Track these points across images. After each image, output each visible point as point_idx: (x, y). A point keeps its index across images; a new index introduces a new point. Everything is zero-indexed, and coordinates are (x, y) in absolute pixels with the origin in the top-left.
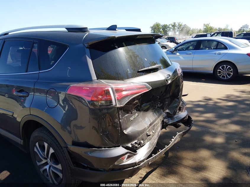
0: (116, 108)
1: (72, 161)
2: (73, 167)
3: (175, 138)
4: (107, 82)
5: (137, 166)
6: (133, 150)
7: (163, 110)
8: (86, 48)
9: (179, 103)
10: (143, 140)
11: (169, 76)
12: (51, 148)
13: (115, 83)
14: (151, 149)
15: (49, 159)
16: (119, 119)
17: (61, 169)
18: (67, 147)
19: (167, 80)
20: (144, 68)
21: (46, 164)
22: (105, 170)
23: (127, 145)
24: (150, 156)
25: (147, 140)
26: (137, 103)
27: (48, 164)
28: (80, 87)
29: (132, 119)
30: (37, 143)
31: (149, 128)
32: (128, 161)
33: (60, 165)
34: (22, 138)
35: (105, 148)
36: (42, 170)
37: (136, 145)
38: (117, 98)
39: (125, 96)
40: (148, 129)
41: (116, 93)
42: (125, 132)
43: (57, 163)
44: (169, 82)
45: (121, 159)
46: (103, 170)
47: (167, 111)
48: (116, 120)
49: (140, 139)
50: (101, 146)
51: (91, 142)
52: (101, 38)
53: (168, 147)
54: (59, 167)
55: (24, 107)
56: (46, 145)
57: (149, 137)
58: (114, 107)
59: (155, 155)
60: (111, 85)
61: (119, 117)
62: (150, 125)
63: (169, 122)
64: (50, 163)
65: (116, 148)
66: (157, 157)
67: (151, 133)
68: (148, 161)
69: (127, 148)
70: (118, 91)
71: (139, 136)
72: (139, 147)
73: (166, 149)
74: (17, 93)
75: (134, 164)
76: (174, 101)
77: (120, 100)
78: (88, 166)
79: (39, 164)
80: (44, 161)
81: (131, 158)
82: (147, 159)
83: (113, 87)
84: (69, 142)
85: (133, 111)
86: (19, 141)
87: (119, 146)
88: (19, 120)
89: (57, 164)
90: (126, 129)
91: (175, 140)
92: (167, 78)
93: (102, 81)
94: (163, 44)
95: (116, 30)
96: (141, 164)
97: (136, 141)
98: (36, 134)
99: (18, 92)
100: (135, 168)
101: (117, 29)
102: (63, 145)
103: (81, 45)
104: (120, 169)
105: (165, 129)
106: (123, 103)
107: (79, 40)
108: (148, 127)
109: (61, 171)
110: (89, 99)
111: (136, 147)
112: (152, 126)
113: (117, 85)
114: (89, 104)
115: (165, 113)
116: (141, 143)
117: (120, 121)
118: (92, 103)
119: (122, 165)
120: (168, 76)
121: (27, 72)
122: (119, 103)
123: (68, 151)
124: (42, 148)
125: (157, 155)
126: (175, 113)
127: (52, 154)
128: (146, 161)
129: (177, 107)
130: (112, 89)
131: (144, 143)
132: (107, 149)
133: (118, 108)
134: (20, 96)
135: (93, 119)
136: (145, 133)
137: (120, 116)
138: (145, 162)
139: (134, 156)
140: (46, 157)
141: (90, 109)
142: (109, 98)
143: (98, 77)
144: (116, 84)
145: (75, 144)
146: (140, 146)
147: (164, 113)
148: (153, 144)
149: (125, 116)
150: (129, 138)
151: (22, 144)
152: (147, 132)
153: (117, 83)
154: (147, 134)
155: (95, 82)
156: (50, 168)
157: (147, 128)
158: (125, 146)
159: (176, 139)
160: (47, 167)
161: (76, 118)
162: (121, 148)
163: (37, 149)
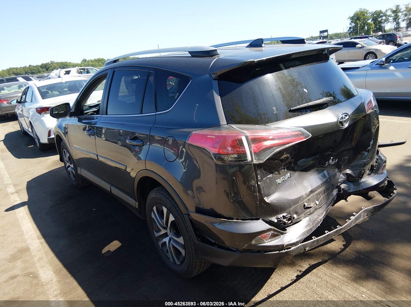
0: (253, 166)
1: (195, 233)
2: (197, 242)
3: (358, 215)
4: (240, 129)
5: (285, 250)
6: (281, 228)
7: (338, 169)
8: (214, 80)
9: (372, 158)
10: (296, 213)
11: (346, 116)
12: (171, 214)
13: (253, 129)
14: (311, 228)
15: (168, 229)
16: (257, 181)
17: (183, 244)
18: (189, 215)
19: (341, 123)
20: (310, 101)
21: (166, 235)
22: (237, 251)
23: (270, 219)
24: (309, 238)
25: (305, 215)
26: (287, 158)
27: (168, 236)
28: (204, 135)
29: (279, 181)
30: (155, 207)
31: (309, 197)
32: (271, 241)
33: (182, 238)
34: (137, 200)
35: (238, 220)
36: (160, 243)
37: (285, 220)
38: (254, 150)
39: (266, 148)
40: (307, 199)
41: (253, 144)
42: (267, 200)
43: (178, 234)
44: (346, 125)
45: (260, 237)
46: (235, 250)
47: (348, 171)
48: (253, 182)
49: (291, 212)
50: (232, 217)
51: (219, 211)
52: (233, 64)
53: (341, 229)
54: (181, 240)
55: (139, 159)
56: (165, 210)
57: (308, 210)
58: (250, 164)
59: (316, 239)
60: (245, 133)
61: (257, 178)
62: (312, 192)
63: (350, 189)
64: (170, 235)
65: (254, 221)
66: (321, 241)
67: (312, 205)
68: (304, 245)
69: (270, 223)
70: (256, 140)
71: (290, 207)
72: (290, 223)
73: (337, 230)
74: (131, 141)
75: (281, 247)
76: (360, 156)
77: (258, 154)
78: (216, 242)
79: (157, 235)
80: (163, 232)
81: (277, 238)
82: (303, 242)
83: (248, 135)
84: (192, 208)
85: (283, 170)
86: (134, 203)
87: (258, 219)
88: (133, 174)
89: (178, 236)
90: (268, 195)
91: (356, 219)
92: (342, 118)
93: (233, 126)
94: (370, 49)
95: (262, 47)
96: (292, 248)
97: (285, 214)
98: (152, 195)
99: (131, 139)
100: (282, 253)
101: (263, 45)
102: (184, 211)
103: (207, 76)
104: (259, 252)
105: (346, 200)
106: (262, 158)
107: (204, 69)
108: (308, 195)
109: (184, 247)
110: (215, 151)
111: (285, 223)
112: (314, 194)
113: (255, 133)
114: (215, 158)
115: (343, 174)
116: (294, 218)
117: (259, 183)
118: (219, 157)
119: (261, 246)
120: (344, 116)
121: (142, 114)
122: (256, 158)
123: (190, 219)
124: (161, 213)
125: (319, 239)
126: (361, 176)
127: (172, 222)
128: (300, 245)
129: (365, 165)
130: (247, 137)
131: (298, 218)
132: (241, 221)
133: (255, 165)
134: (134, 145)
135: (223, 179)
136: (301, 203)
137: (259, 176)
138: (298, 246)
139: (282, 236)
140: (165, 226)
141: (216, 165)
142: (242, 151)
143: (229, 121)
144: (253, 131)
145: (199, 211)
146: (292, 222)
147: (341, 175)
148: (316, 222)
149: (268, 176)
150: (274, 209)
151: (137, 207)
152: (304, 202)
153: (256, 129)
154: (304, 205)
155: (224, 128)
156: (170, 241)
157: (305, 196)
158: (267, 219)
159: (359, 217)
160: (166, 240)
161: (199, 177)
162: (260, 221)
163: (154, 215)
